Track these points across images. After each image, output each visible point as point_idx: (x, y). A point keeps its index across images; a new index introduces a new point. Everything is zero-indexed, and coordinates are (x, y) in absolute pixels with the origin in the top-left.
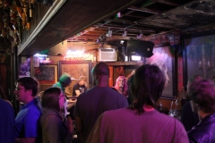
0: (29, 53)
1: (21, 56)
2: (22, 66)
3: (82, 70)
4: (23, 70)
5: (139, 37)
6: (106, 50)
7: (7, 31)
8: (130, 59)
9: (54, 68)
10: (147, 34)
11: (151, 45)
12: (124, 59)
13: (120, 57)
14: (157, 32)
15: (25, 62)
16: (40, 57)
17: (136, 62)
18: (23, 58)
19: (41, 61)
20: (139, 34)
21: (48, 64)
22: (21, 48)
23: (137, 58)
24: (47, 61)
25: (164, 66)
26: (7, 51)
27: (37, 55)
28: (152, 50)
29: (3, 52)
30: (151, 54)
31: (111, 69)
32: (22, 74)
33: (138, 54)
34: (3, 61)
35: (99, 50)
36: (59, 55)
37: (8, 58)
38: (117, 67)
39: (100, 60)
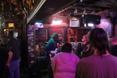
0: (32, 22)
1: (28, 24)
2: (29, 29)
3: (61, 31)
4: (30, 31)
5: (93, 13)
6: (74, 21)
7: (21, 11)
8: (87, 25)
9: (46, 31)
10: (97, 11)
11: (99, 18)
12: (84, 25)
13: (81, 24)
14: (103, 10)
15: (31, 27)
16: (39, 25)
17: (90, 27)
18: (30, 25)
19: (39, 27)
20: (92, 11)
21: (43, 28)
22: (29, 20)
23: (91, 25)
24: (42, 27)
25: (107, 29)
26: (22, 21)
27: (37, 23)
28: (100, 20)
29: (20, 22)
30: (99, 23)
31: (76, 30)
32: (29, 34)
33: (92, 23)
34: (19, 27)
35: (70, 21)
36: (49, 23)
37: (22, 25)
38: (80, 30)
39: (71, 26)
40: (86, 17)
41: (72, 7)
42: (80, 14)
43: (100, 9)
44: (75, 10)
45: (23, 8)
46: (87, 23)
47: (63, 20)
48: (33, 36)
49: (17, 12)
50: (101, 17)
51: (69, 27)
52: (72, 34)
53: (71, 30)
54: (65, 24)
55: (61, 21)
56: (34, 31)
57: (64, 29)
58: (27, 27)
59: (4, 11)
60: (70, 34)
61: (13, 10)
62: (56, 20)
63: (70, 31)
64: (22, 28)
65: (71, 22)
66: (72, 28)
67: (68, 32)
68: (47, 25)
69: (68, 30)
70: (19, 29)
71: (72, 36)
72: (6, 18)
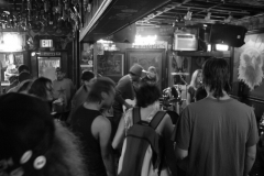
0: (91, 39)
1: (83, 42)
2: (84, 54)
3: (154, 60)
4: (85, 58)
5: (227, 21)
6: (183, 36)
8: (213, 48)
9: (120, 57)
10: (237, 17)
11: (242, 31)
12: (206, 48)
13: (201, 45)
14: (252, 14)
15: (88, 49)
16: (105, 44)
17: (221, 53)
18: (85, 45)
19: (106, 49)
20: (227, 16)
21: (114, 52)
22: (83, 33)
23: (222, 48)
24: (113, 48)
26: (68, 36)
27: (101, 41)
28: (243, 38)
29: (64, 38)
30: (241, 43)
31: (189, 59)
32: (83, 63)
33: (225, 43)
34: (64, 48)
35: (176, 36)
36: (127, 41)
37: (70, 44)
38: (197, 57)
39: (176, 48)
40: (212, 31)
41: (179, 5)
42: (198, 21)
43: (245, 12)
44: (186, 12)
45: (71, 6)
46: (213, 43)
47: (160, 35)
48: (92, 68)
49: (58, 15)
50: (246, 31)
51: (172, 50)
52: (179, 66)
53: (177, 58)
54: (164, 45)
55: (156, 37)
56: (95, 58)
57: (159, 55)
58: (80, 49)
59: (32, 12)
60: (174, 65)
61: (51, 10)
62: (143, 35)
63: (174, 59)
64: (69, 50)
65: (177, 40)
66: (180, 53)
67: (170, 61)
68: (125, 46)
69: (171, 57)
70: (62, 51)
71: (178, 70)
72: (36, 27)
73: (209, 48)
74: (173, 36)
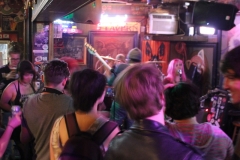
0: (46, 18)
1: (36, 22)
2: (38, 36)
3: (123, 45)
4: (39, 42)
6: (160, 17)
8: (197, 32)
9: (82, 42)
11: (233, 11)
12: (188, 31)
13: (181, 28)
15: (42, 30)
16: (63, 25)
17: (206, 37)
18: (39, 26)
19: (65, 31)
21: (74, 35)
22: (36, 11)
23: (207, 31)
24: (74, 30)
26: (19, 14)
27: (58, 21)
28: (233, 19)
29: (13, 16)
30: (230, 25)
31: (166, 44)
32: (36, 47)
33: (210, 25)
34: (13, 29)
35: (151, 16)
36: (90, 22)
37: (20, 24)
38: (176, 42)
39: (151, 31)
40: (194, 9)
46: (196, 25)
47: (131, 14)
48: (47, 55)
50: (237, 10)
51: (146, 33)
52: (155, 53)
53: (152, 43)
54: (136, 26)
55: (126, 17)
56: (52, 42)
57: (130, 39)
58: (33, 30)
60: (148, 52)
62: (111, 14)
63: (148, 45)
64: (18, 32)
65: (152, 20)
66: (155, 37)
67: (144, 46)
68: (88, 28)
69: (144, 42)
70: (11, 33)
71: (153, 58)
73: (191, 31)
74: (147, 17)
